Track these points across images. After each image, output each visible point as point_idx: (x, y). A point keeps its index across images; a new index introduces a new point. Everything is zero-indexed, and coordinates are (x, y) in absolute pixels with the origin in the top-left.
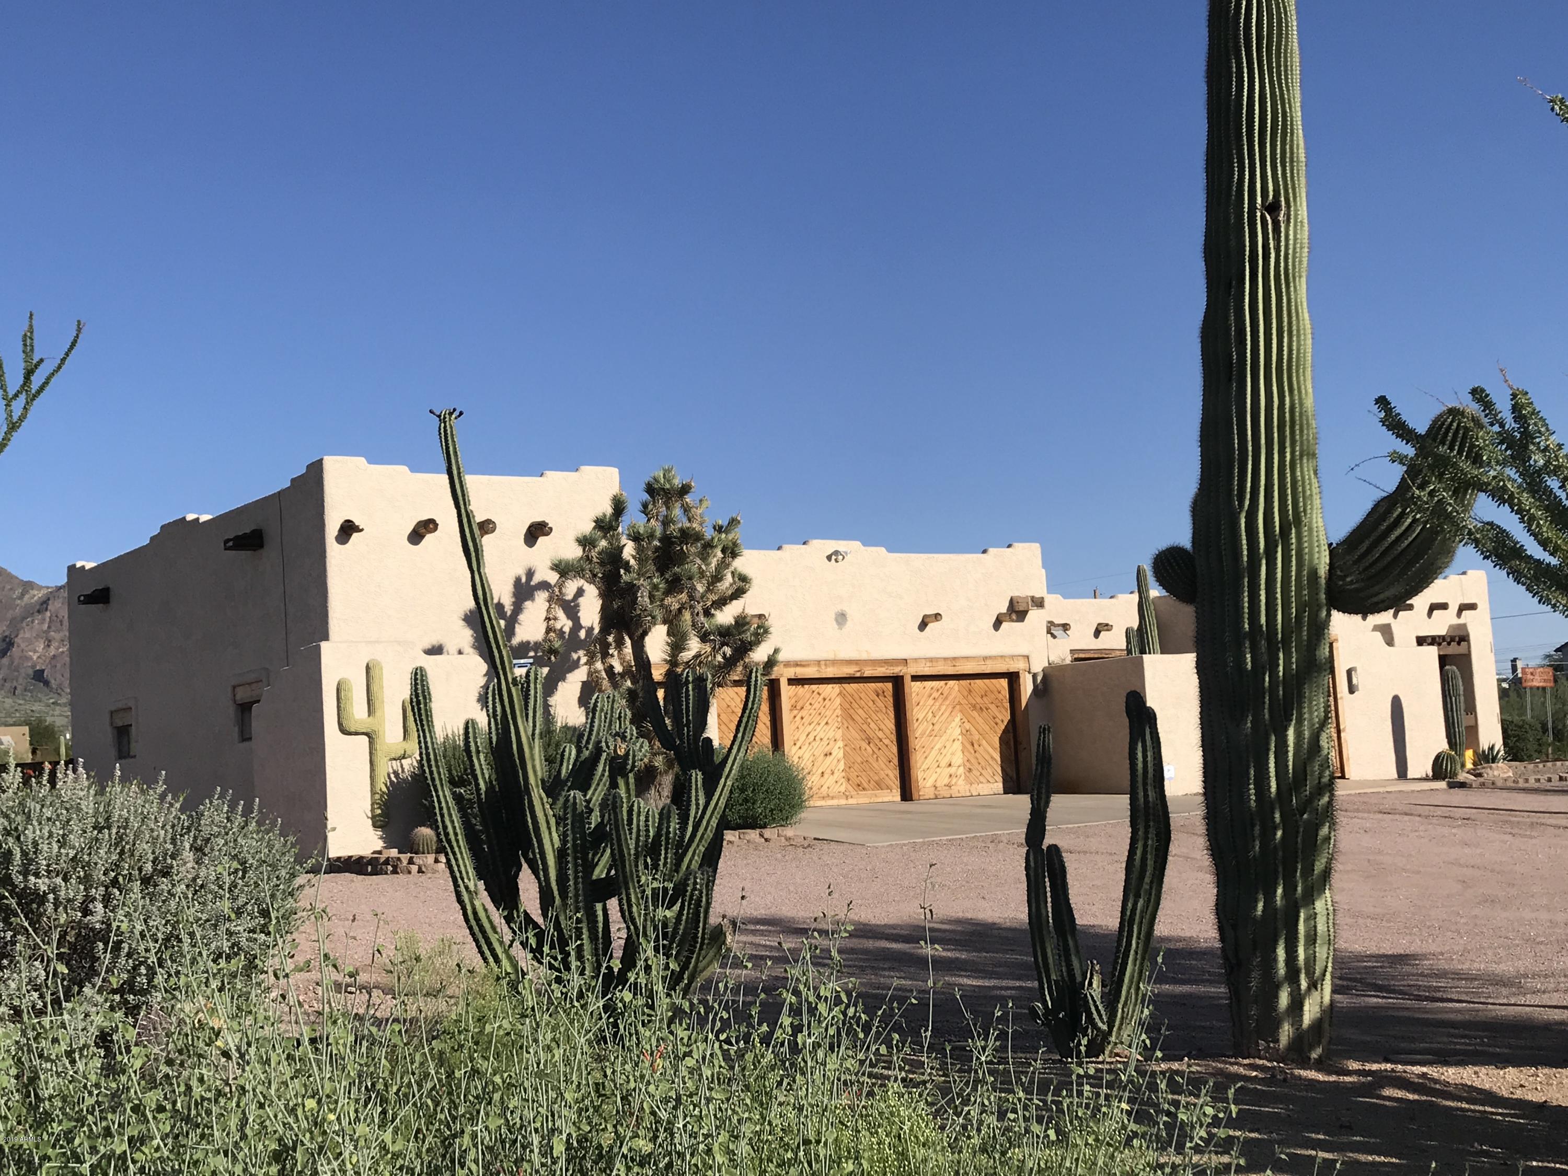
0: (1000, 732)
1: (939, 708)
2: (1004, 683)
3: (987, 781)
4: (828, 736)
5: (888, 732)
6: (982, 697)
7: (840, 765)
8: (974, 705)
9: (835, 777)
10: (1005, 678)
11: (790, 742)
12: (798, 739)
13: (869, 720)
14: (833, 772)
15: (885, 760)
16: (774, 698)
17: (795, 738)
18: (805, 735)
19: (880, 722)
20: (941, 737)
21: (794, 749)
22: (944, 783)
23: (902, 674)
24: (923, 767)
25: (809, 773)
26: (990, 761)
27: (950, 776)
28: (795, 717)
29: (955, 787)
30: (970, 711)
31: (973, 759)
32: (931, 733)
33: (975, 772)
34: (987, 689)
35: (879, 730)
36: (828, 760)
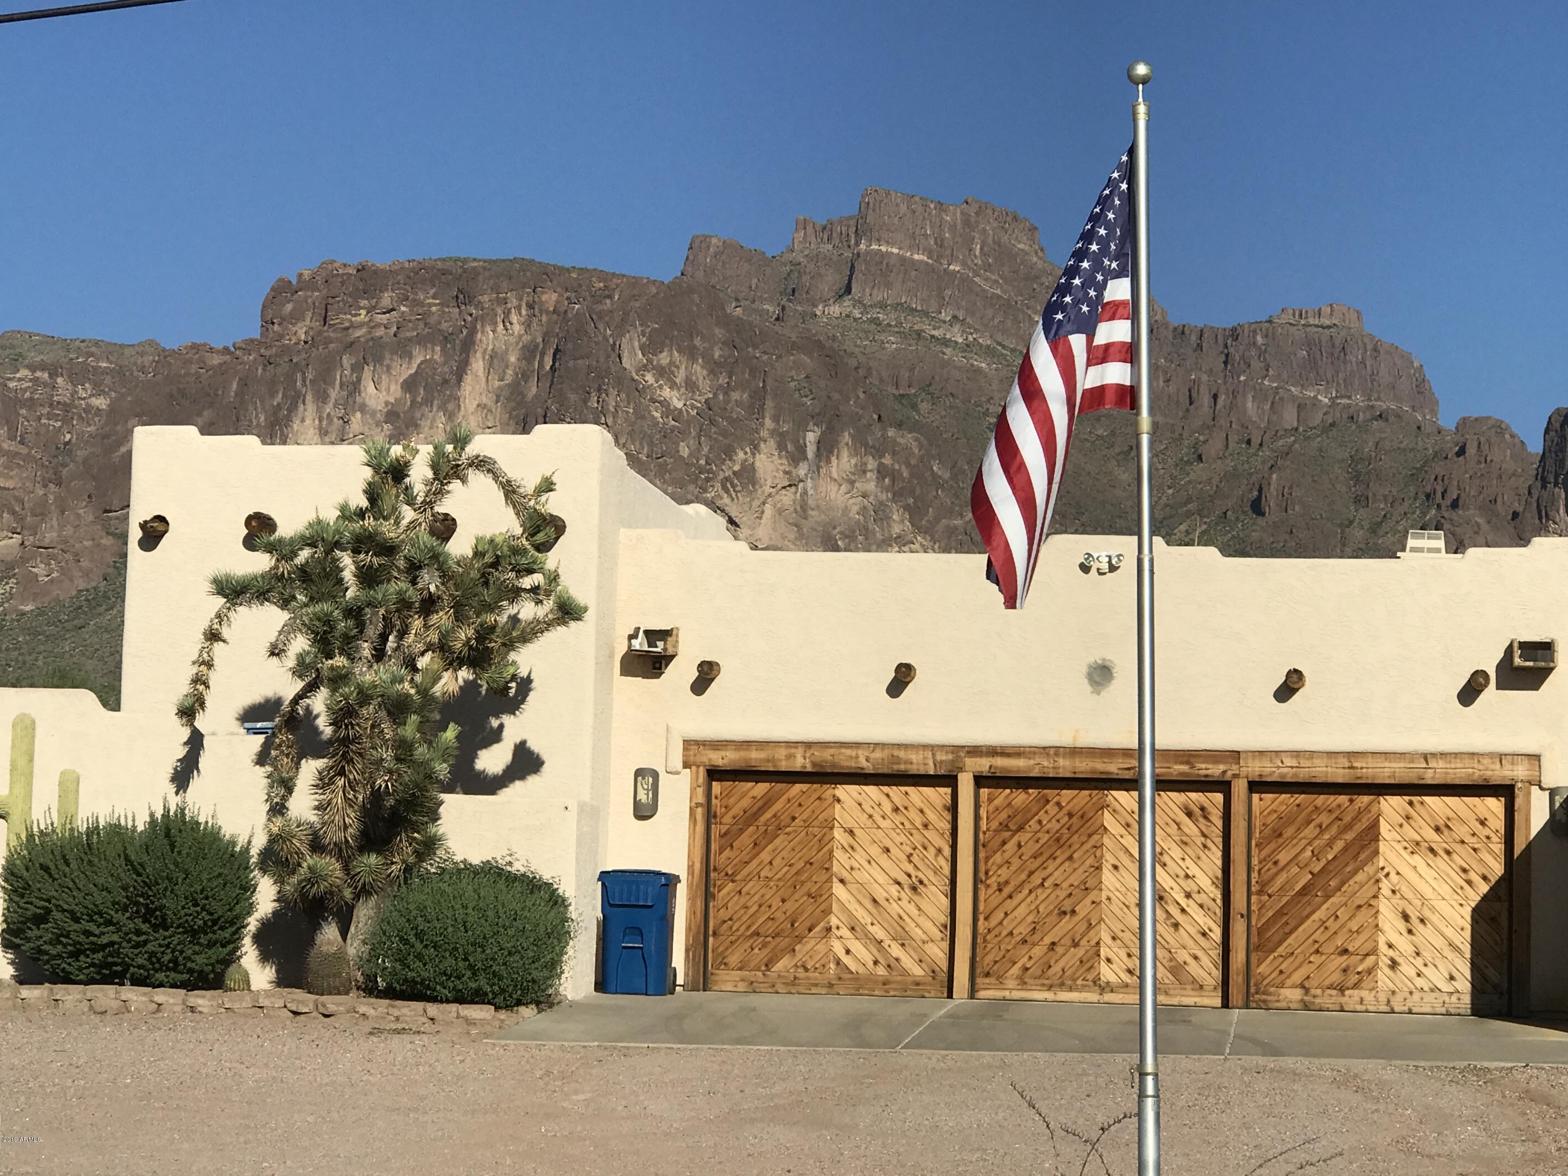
0: (1474, 898)
1: (1330, 844)
2: (1494, 806)
3: (1435, 989)
4: (1071, 880)
5: (1205, 882)
6: (1437, 829)
7: (1092, 933)
8: (1418, 844)
9: (1080, 952)
10: (1496, 795)
11: (988, 886)
12: (1007, 882)
13: (1166, 858)
14: (1076, 945)
15: (1193, 931)
16: (953, 808)
17: (1002, 880)
18: (1023, 876)
19: (1189, 862)
20: (1327, 897)
21: (996, 899)
22: (1327, 983)
23: (1228, 776)
24: (1281, 950)
25: (1025, 941)
26: (1447, 952)
27: (1345, 971)
28: (1004, 843)
29: (1356, 992)
30: (1405, 854)
31: (1404, 944)
32: (1305, 891)
33: (1406, 968)
34: (1451, 814)
35: (1187, 876)
36: (1066, 923)
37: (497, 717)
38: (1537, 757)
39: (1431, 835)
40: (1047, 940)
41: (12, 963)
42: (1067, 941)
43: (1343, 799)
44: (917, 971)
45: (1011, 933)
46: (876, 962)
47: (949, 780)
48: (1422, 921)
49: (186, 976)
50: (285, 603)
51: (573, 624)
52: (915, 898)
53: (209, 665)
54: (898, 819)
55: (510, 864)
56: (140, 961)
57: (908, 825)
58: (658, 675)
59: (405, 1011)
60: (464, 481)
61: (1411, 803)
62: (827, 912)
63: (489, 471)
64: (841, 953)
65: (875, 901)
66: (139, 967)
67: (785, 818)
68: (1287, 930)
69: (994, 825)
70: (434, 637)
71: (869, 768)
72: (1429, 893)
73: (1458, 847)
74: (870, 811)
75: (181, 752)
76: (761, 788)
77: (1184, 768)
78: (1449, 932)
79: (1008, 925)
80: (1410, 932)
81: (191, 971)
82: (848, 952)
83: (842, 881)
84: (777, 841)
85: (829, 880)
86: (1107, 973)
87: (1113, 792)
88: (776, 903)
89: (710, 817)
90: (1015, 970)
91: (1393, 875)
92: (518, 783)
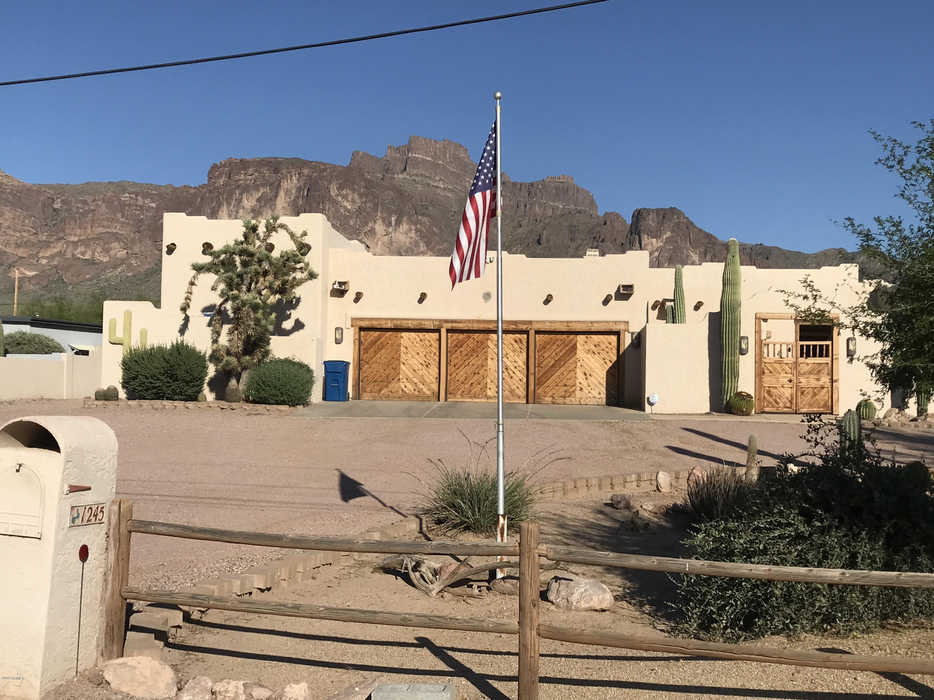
1: (561, 351)
2: (614, 338)
3: (594, 397)
4: (478, 363)
5: (521, 363)
6: (595, 346)
7: (484, 380)
8: (589, 350)
9: (480, 386)
10: (614, 335)
11: (451, 365)
12: (457, 364)
13: (508, 356)
14: (479, 384)
15: (517, 379)
16: (440, 340)
17: (455, 363)
18: (462, 362)
19: (516, 357)
20: (560, 368)
21: (454, 369)
22: (560, 395)
23: (528, 329)
24: (545, 385)
25: (463, 383)
26: (598, 385)
27: (566, 391)
28: (456, 351)
29: (569, 398)
30: (584, 353)
31: (584, 383)
32: (553, 366)
33: (585, 390)
34: (600, 341)
35: (515, 361)
36: (476, 377)
37: (289, 310)
38: (627, 322)
39: (593, 348)
40: (470, 382)
41: (126, 393)
42: (476, 383)
43: (565, 336)
44: (428, 393)
45: (458, 380)
46: (415, 390)
47: (438, 331)
48: (590, 375)
49: (185, 397)
50: (217, 273)
51: (314, 280)
52: (427, 369)
53: (191, 293)
54: (422, 343)
55: (294, 359)
56: (169, 392)
57: (425, 345)
58: (342, 297)
59: (259, 407)
60: (277, 232)
61: (587, 337)
62: (399, 374)
63: (285, 229)
64: (403, 387)
65: (414, 370)
66: (169, 394)
67: (385, 343)
68: (547, 378)
69: (453, 345)
70: (267, 284)
71: (412, 327)
72: (592, 366)
73: (602, 352)
74: (412, 341)
75: (182, 322)
76: (377, 334)
77: (514, 327)
78: (599, 379)
79: (457, 378)
80: (586, 379)
81: (186, 395)
82: (406, 387)
83: (403, 364)
84: (383, 351)
85: (399, 363)
86: (489, 393)
87: (491, 334)
88: (382, 371)
89: (360, 343)
90: (460, 392)
91: (581, 361)
92: (296, 332)
